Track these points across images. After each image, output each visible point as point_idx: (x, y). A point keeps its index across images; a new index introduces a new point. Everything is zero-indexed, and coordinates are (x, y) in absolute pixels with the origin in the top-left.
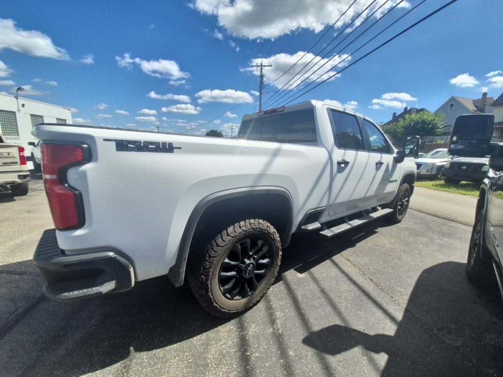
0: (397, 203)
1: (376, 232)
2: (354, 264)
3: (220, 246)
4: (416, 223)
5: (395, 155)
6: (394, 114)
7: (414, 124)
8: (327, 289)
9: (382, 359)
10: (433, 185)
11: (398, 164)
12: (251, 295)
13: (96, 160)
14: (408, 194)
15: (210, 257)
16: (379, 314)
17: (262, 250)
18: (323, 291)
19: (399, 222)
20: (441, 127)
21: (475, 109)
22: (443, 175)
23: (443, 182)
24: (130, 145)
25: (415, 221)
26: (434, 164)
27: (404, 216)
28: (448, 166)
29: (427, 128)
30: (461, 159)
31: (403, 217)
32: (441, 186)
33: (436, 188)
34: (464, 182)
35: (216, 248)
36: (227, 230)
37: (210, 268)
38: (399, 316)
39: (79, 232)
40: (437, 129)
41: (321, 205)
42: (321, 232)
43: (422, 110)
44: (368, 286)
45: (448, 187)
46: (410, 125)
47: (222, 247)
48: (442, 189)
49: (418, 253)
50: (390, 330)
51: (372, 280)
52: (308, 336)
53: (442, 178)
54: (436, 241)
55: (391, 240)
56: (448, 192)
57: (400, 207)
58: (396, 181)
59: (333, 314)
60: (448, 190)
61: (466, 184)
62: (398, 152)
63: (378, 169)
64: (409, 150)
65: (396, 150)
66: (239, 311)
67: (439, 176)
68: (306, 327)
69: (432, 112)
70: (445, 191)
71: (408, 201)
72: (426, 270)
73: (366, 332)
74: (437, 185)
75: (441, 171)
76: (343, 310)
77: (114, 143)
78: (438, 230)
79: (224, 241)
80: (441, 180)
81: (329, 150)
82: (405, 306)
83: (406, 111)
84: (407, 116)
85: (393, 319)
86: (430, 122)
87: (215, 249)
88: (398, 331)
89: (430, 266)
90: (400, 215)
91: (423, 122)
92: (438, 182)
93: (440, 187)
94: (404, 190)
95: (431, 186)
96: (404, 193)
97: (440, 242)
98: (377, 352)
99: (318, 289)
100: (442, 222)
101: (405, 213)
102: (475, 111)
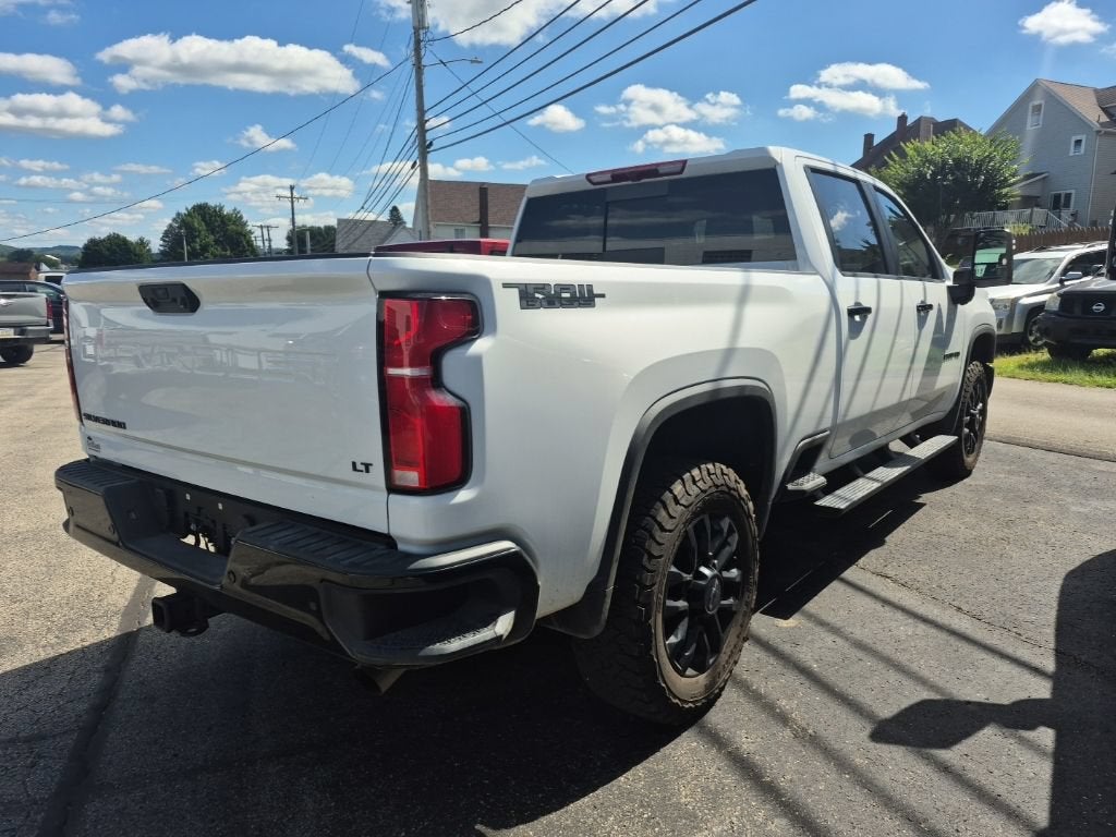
0: (961, 417)
1: (922, 505)
2: (902, 582)
3: (666, 531)
4: (1010, 472)
5: (950, 283)
6: (869, 138)
7: (934, 174)
8: (868, 641)
9: (1046, 736)
10: (1021, 367)
11: (959, 306)
12: (713, 663)
13: (494, 330)
14: (984, 395)
15: (651, 556)
16: (1005, 667)
17: (729, 544)
18: (860, 645)
19: (967, 473)
20: (1013, 180)
21: (1104, 119)
22: (1045, 332)
23: (1044, 355)
24: (537, 295)
25: (1008, 468)
26: (1015, 302)
27: (978, 455)
28: (1055, 306)
29: (974, 184)
30: (1089, 283)
31: (976, 460)
32: (1044, 366)
33: (1030, 374)
34: (1101, 352)
35: (658, 534)
36: (671, 492)
37: (654, 585)
38: (1049, 665)
39: (464, 495)
40: (1000, 188)
41: (822, 427)
42: (818, 503)
43: (952, 125)
44: (957, 621)
45: (1065, 370)
46: (922, 175)
47: (670, 531)
48: (1048, 375)
49: (1041, 540)
50: (1042, 690)
51: (959, 609)
52: (876, 729)
53: (1040, 343)
54: (1074, 508)
55: (968, 519)
56: (1066, 383)
57: (966, 430)
58: (957, 354)
59: (907, 682)
60: (1063, 377)
61: (1108, 356)
62: (955, 274)
63: (922, 322)
64: (984, 267)
65: (950, 270)
66: (699, 704)
67: (1032, 338)
68: (861, 714)
69: (983, 133)
70: (1056, 381)
71: (983, 412)
72: (1072, 572)
73: (993, 700)
74: (1031, 366)
75: (1035, 323)
76: (925, 673)
77: (516, 291)
78: (1070, 483)
79: (671, 517)
80: (1037, 349)
81: (827, 280)
82: (1052, 645)
83: (906, 130)
84: (909, 148)
85: (1037, 671)
86: (980, 163)
87: (658, 539)
88: (1055, 690)
89: (1078, 564)
90: (969, 453)
91: (960, 164)
92: (1033, 357)
93: (1043, 371)
94: (973, 380)
95: (1017, 371)
96: (975, 388)
97: (1082, 510)
98: (1032, 727)
99: (847, 645)
100: (1072, 462)
101: (980, 448)
102: (1102, 124)
